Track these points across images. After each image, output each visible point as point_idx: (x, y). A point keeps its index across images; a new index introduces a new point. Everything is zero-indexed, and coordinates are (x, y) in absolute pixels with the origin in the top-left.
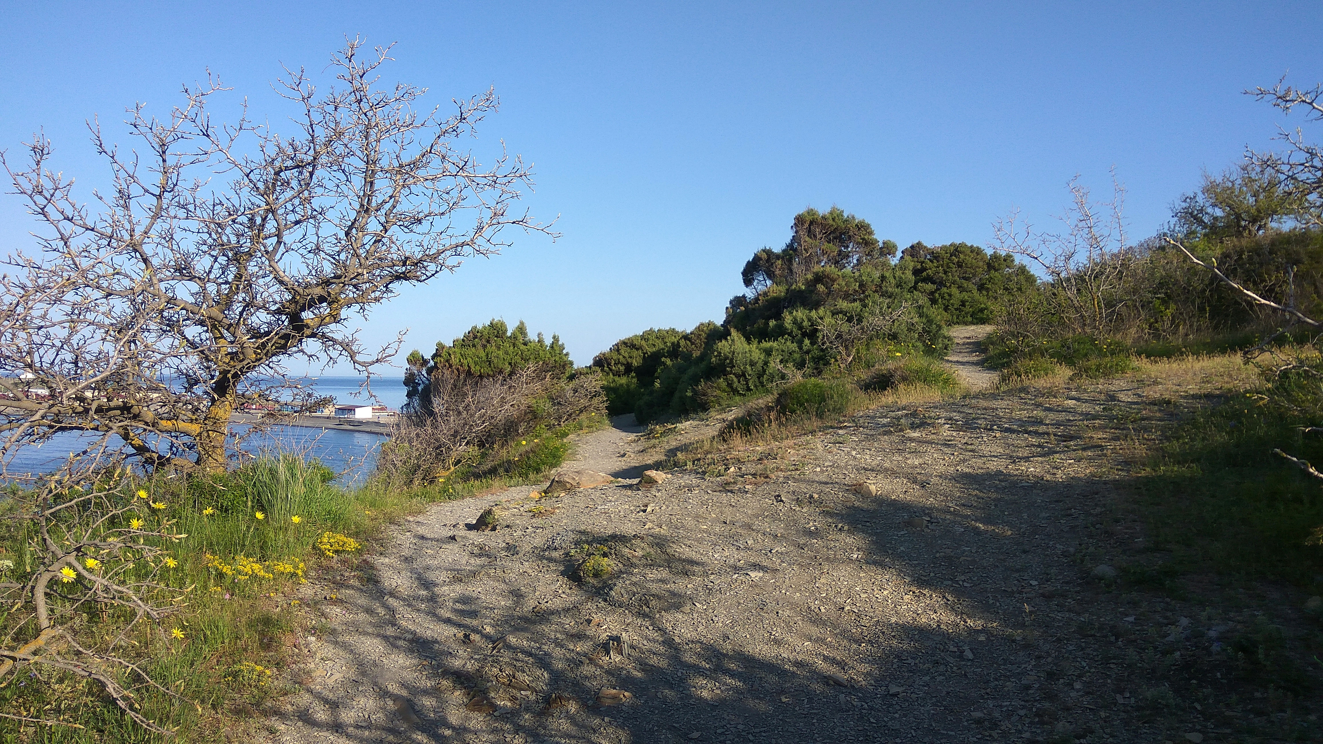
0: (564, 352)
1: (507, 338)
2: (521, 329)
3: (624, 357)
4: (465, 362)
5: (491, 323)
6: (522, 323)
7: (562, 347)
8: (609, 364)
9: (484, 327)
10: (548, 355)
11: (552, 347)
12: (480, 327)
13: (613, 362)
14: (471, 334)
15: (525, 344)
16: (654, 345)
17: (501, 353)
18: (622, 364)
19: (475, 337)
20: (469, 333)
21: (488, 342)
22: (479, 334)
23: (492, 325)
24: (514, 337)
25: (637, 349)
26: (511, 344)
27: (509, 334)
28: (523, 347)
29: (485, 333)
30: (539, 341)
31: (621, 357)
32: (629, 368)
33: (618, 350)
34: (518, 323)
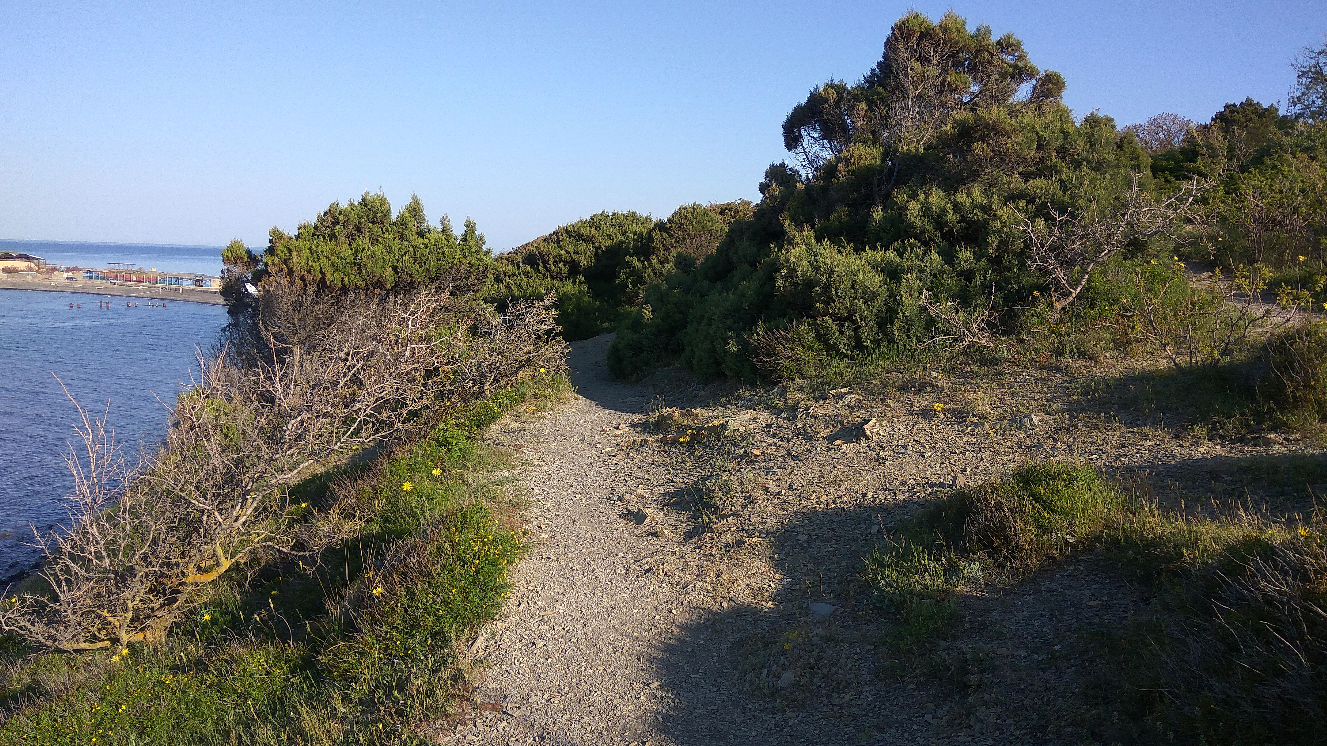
0: (485, 248)
1: (391, 224)
2: (414, 209)
3: (568, 252)
4: (316, 265)
5: (364, 200)
6: (416, 201)
7: (481, 241)
8: (545, 262)
9: (352, 207)
10: (459, 255)
11: (464, 240)
12: (344, 204)
13: (552, 259)
14: (329, 218)
15: (421, 234)
16: (610, 236)
17: (378, 250)
18: (566, 263)
19: (336, 222)
20: (325, 214)
21: (359, 229)
22: (342, 218)
23: (364, 203)
24: (402, 223)
25: (586, 241)
26: (397, 235)
27: (394, 217)
28: (417, 241)
29: (354, 215)
30: (443, 230)
31: (563, 252)
32: (574, 270)
33: (558, 242)
34: (409, 201)
